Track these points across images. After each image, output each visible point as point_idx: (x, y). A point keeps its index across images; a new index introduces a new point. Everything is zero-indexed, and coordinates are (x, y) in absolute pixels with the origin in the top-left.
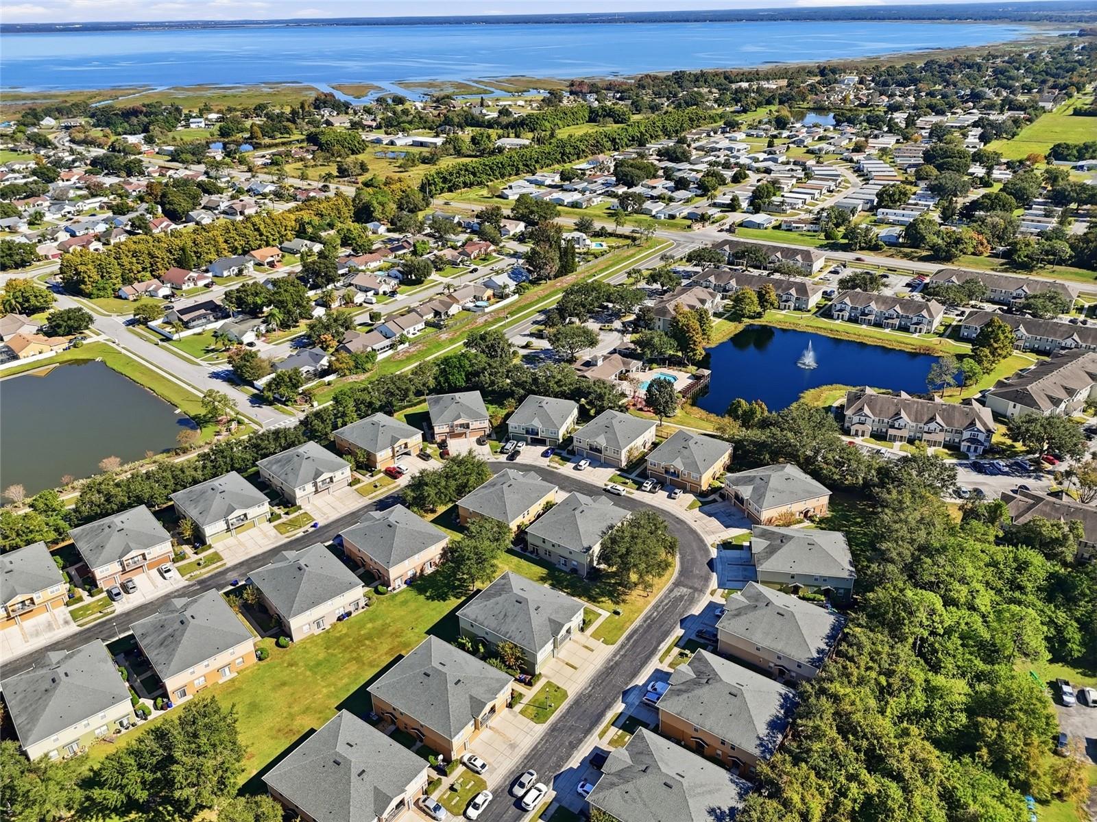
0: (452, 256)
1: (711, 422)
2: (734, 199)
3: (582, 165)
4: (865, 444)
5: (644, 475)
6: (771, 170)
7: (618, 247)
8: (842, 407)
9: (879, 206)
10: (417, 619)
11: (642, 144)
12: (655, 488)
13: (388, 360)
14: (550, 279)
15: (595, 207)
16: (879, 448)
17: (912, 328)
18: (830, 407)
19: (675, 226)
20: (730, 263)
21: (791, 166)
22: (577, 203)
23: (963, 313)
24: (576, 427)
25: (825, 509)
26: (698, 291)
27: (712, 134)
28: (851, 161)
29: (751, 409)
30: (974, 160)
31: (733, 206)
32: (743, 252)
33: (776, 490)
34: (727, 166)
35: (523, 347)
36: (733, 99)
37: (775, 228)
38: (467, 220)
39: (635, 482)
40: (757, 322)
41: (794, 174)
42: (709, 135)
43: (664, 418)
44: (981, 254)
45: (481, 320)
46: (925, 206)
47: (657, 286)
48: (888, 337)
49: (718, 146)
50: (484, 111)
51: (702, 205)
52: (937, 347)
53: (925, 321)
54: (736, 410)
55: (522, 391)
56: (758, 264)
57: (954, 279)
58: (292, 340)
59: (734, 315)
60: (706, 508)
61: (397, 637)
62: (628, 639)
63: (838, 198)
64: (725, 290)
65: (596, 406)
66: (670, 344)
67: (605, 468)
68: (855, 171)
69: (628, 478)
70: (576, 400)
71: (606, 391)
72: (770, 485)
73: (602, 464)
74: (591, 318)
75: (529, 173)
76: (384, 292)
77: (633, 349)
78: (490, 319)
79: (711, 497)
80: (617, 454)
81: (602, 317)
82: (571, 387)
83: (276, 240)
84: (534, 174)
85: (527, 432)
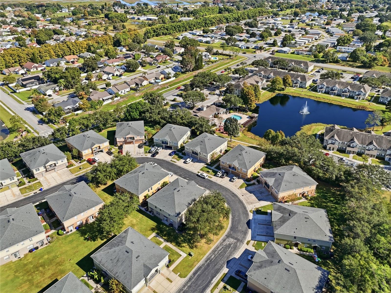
0: (150, 61)
1: (256, 140)
2: (275, 41)
3: (214, 28)
4: (334, 155)
5: (219, 168)
6: (291, 31)
7: (223, 59)
8: (322, 135)
9: (338, 45)
10: (75, 253)
11: (238, 21)
12: (223, 175)
13: (108, 105)
14: (190, 71)
15: (216, 44)
16: (342, 157)
17: (356, 97)
18: (316, 134)
19: (249, 51)
20: (271, 67)
21: (300, 29)
22: (208, 41)
23: (379, 91)
24: (190, 141)
25: (313, 192)
26: (256, 78)
27: (268, 18)
28: (325, 28)
29: (276, 135)
30: (378, 29)
31: (274, 44)
32: (277, 62)
33: (288, 181)
34: (272, 29)
35: (172, 101)
36: (277, 6)
37: (292, 53)
38: (160, 47)
39: (214, 171)
40: (282, 92)
41: (301, 32)
42: (266, 18)
43: (233, 138)
44: (384, 66)
45: (156, 88)
46: (358, 45)
47: (237, 75)
48: (344, 101)
49: (270, 22)
50: (178, 9)
51: (261, 44)
52: (367, 106)
53: (362, 94)
54: (268, 136)
55: (164, 121)
56: (284, 67)
57: (374, 75)
58: (69, 94)
59: (272, 90)
60: (250, 188)
61: (60, 265)
62: (194, 274)
63: (320, 42)
64: (268, 78)
65: (199, 130)
66: (240, 101)
67: (199, 163)
68: (327, 32)
69: (210, 169)
70: (190, 127)
71: (205, 123)
72: (284, 178)
73: (198, 160)
74: (206, 88)
75: (190, 30)
76: (117, 75)
77: (222, 103)
78: (160, 88)
79: (252, 182)
80: (206, 156)
81: (211, 88)
82: (188, 120)
83: (77, 52)
84: (192, 31)
85: (163, 143)
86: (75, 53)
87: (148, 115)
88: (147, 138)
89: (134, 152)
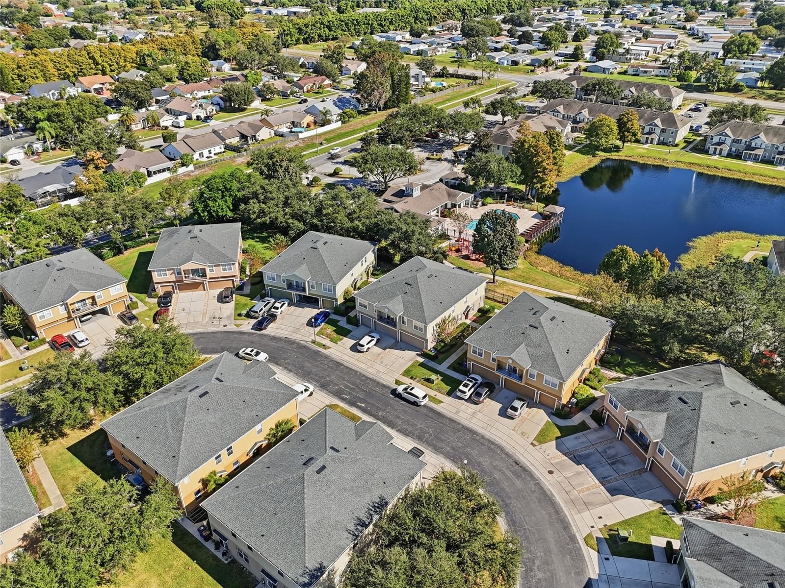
0: (283, 87)
2: (578, 50)
3: (434, 28)
5: (462, 369)
7: (458, 86)
9: (725, 57)
12: (479, 395)
13: (159, 184)
14: (380, 110)
15: (440, 56)
19: (519, 71)
21: (629, 29)
22: (422, 51)
24: (372, 280)
27: (552, 11)
28: (684, 28)
29: (643, 265)
31: (575, 56)
33: (716, 427)
34: (568, 28)
35: (330, 175)
37: (620, 73)
38: (311, 62)
39: (446, 379)
40: (614, 156)
41: (633, 34)
42: (549, 12)
43: (499, 271)
45: (290, 145)
46: (773, 58)
49: (558, 17)
51: (544, 55)
54: (617, 264)
55: (299, 224)
58: (65, 160)
60: (570, 441)
64: (576, 122)
65: (400, 249)
66: (512, 171)
67: (401, 349)
68: (689, 35)
69: (436, 372)
70: (373, 240)
71: (417, 229)
72: (702, 414)
73: (397, 342)
74: (417, 146)
75: (382, 32)
76: (198, 118)
77: (462, 179)
78: (301, 145)
79: (578, 419)
80: (421, 329)
81: (430, 146)
82: (368, 222)
83: (113, 71)
84: (387, 32)
85: (290, 286)
86: (108, 72)
87: (254, 206)
88: (248, 273)
89: (204, 314)
